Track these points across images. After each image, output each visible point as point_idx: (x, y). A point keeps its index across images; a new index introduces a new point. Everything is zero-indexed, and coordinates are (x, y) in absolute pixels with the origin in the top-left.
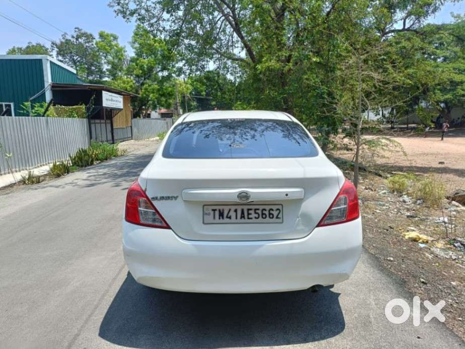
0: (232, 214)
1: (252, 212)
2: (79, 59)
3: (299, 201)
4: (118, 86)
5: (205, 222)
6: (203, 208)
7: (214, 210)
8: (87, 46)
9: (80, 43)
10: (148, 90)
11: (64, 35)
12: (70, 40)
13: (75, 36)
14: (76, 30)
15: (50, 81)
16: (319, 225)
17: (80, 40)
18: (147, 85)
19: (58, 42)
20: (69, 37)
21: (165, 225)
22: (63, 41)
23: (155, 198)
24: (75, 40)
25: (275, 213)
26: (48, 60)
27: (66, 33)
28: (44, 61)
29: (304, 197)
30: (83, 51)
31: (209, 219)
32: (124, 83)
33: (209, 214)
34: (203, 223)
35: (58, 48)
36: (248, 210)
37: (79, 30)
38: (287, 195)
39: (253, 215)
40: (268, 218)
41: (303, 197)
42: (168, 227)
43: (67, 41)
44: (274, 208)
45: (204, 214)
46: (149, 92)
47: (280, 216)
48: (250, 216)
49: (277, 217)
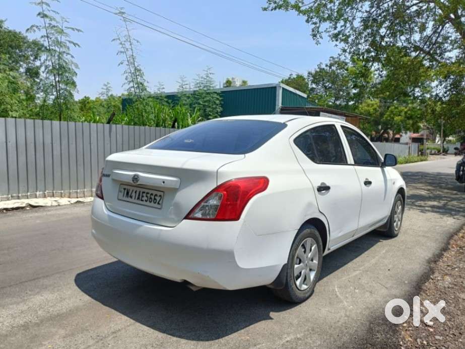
0: (134, 194)
1: (145, 195)
2: (330, 85)
3: (174, 191)
4: (362, 109)
8: (338, 73)
9: (333, 70)
10: (394, 112)
11: (319, 66)
12: (324, 69)
13: (329, 65)
14: (331, 59)
15: (280, 105)
17: (333, 68)
18: (393, 107)
19: (313, 72)
20: (323, 66)
22: (318, 70)
24: (328, 68)
26: (280, 87)
27: (321, 63)
28: (277, 89)
29: (180, 186)
30: (333, 78)
32: (368, 106)
35: (313, 77)
37: (333, 59)
38: (164, 182)
40: (153, 202)
41: (178, 187)
42: (102, 198)
43: (322, 71)
44: (159, 193)
46: (394, 115)
47: (161, 202)
48: (143, 199)
49: (158, 203)
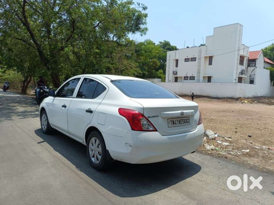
5: (169, 126)
6: (168, 121)
7: (171, 121)
16: (198, 125)
21: (155, 130)
23: (149, 117)
25: (188, 121)
31: (170, 125)
33: (169, 123)
34: (168, 127)
36: (181, 120)
39: (182, 122)
45: (168, 123)
